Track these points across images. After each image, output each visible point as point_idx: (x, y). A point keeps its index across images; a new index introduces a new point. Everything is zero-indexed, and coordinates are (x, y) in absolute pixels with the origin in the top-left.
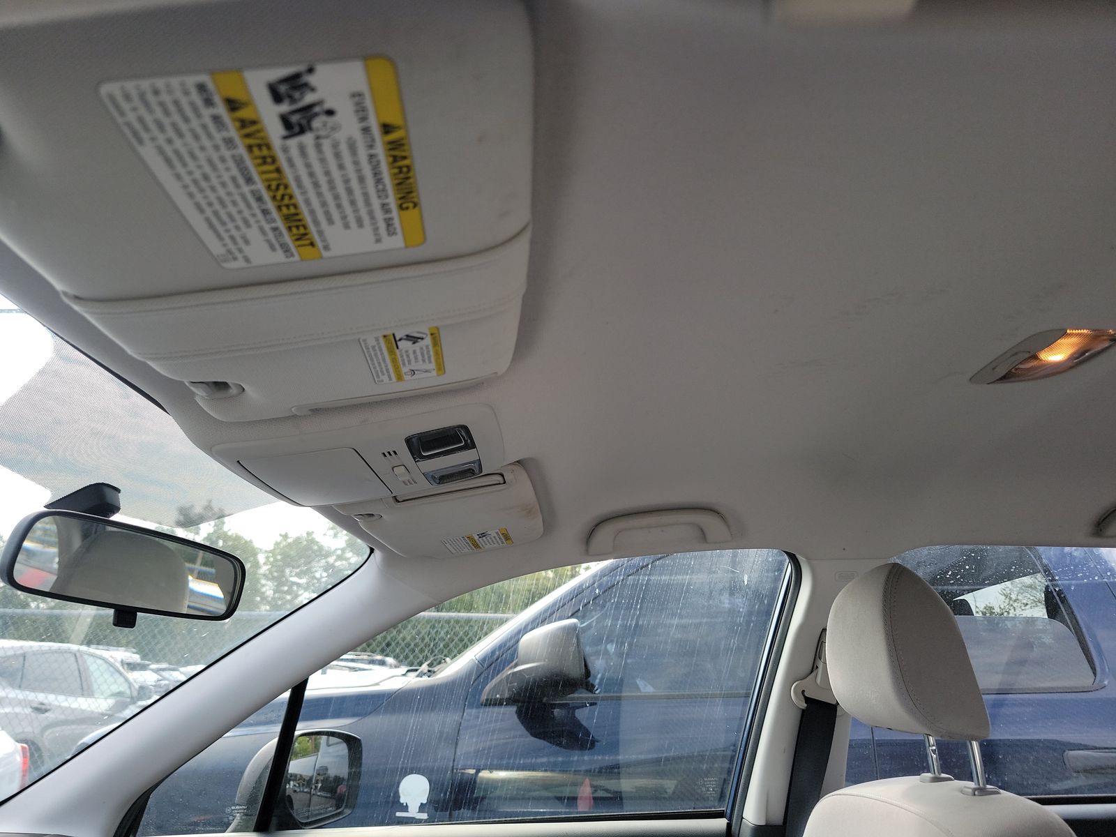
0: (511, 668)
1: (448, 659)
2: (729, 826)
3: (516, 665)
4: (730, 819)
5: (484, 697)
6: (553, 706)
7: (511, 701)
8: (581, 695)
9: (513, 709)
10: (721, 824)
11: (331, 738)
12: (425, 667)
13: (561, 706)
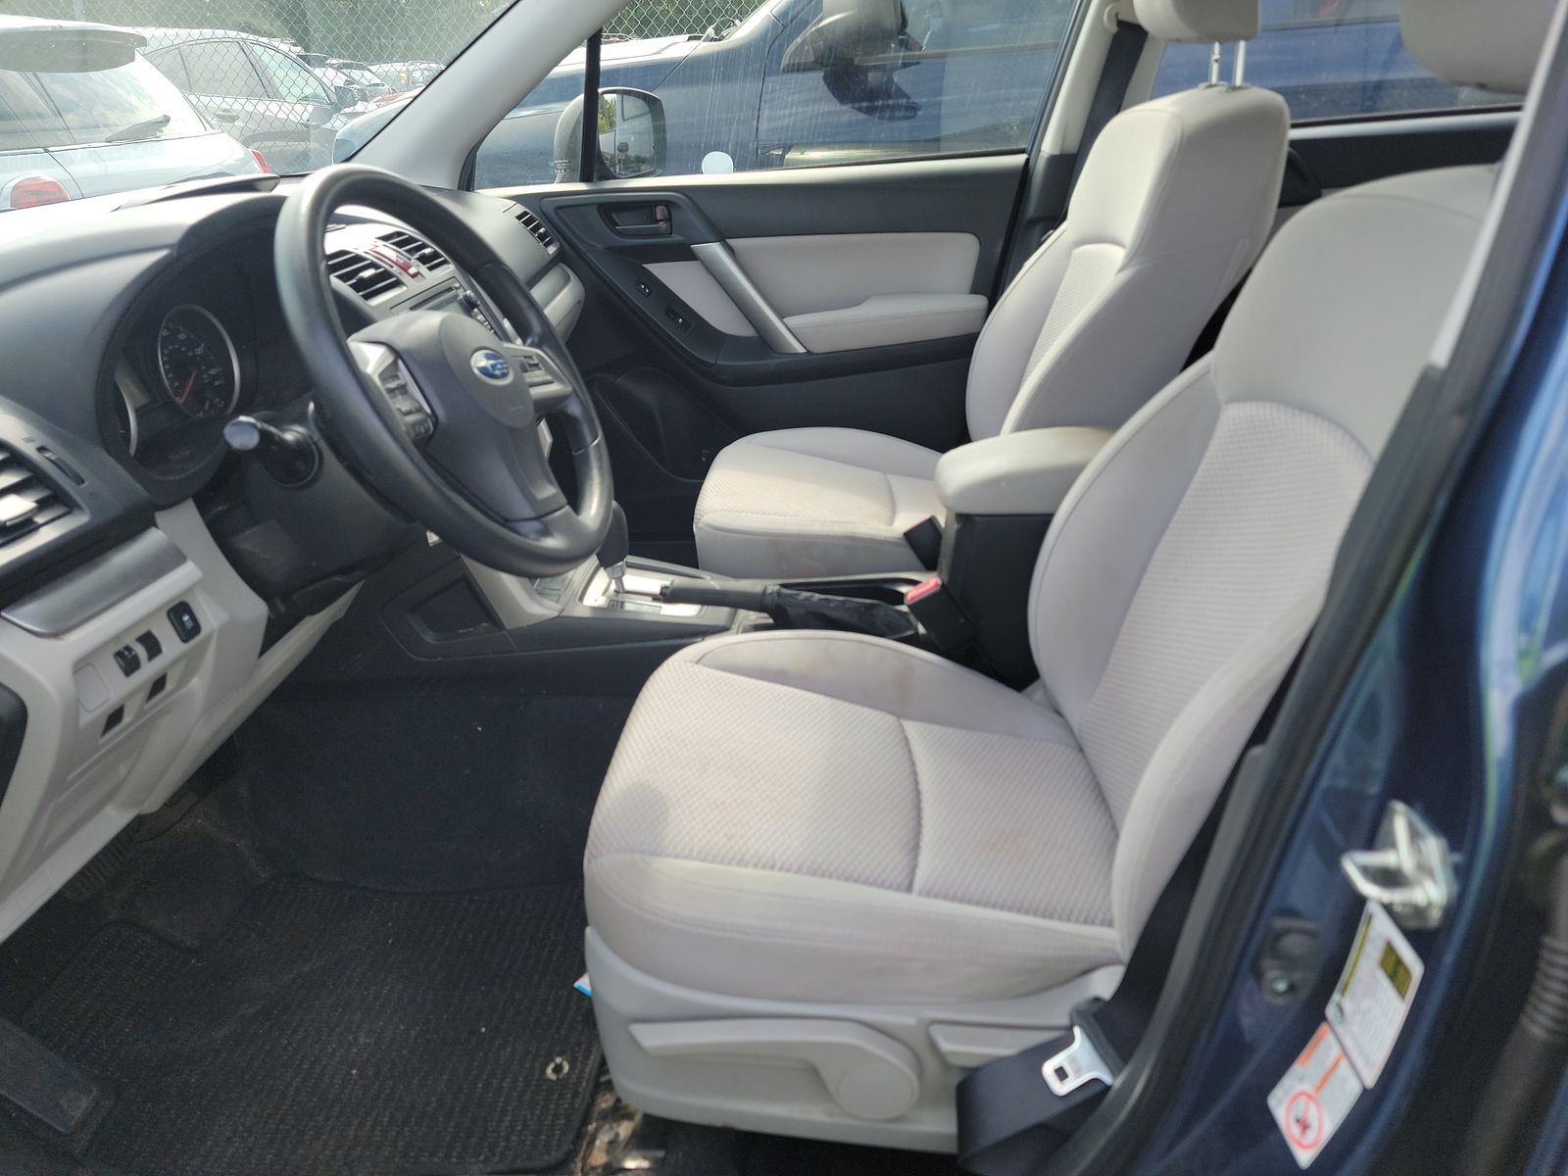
0: (814, 25)
1: (737, 22)
2: (1028, 160)
3: (821, 20)
4: (1030, 154)
5: (785, 62)
6: (868, 69)
7: (818, 64)
8: (894, 54)
9: (820, 74)
10: (1021, 159)
11: (625, 96)
12: (710, 31)
13: (877, 68)
